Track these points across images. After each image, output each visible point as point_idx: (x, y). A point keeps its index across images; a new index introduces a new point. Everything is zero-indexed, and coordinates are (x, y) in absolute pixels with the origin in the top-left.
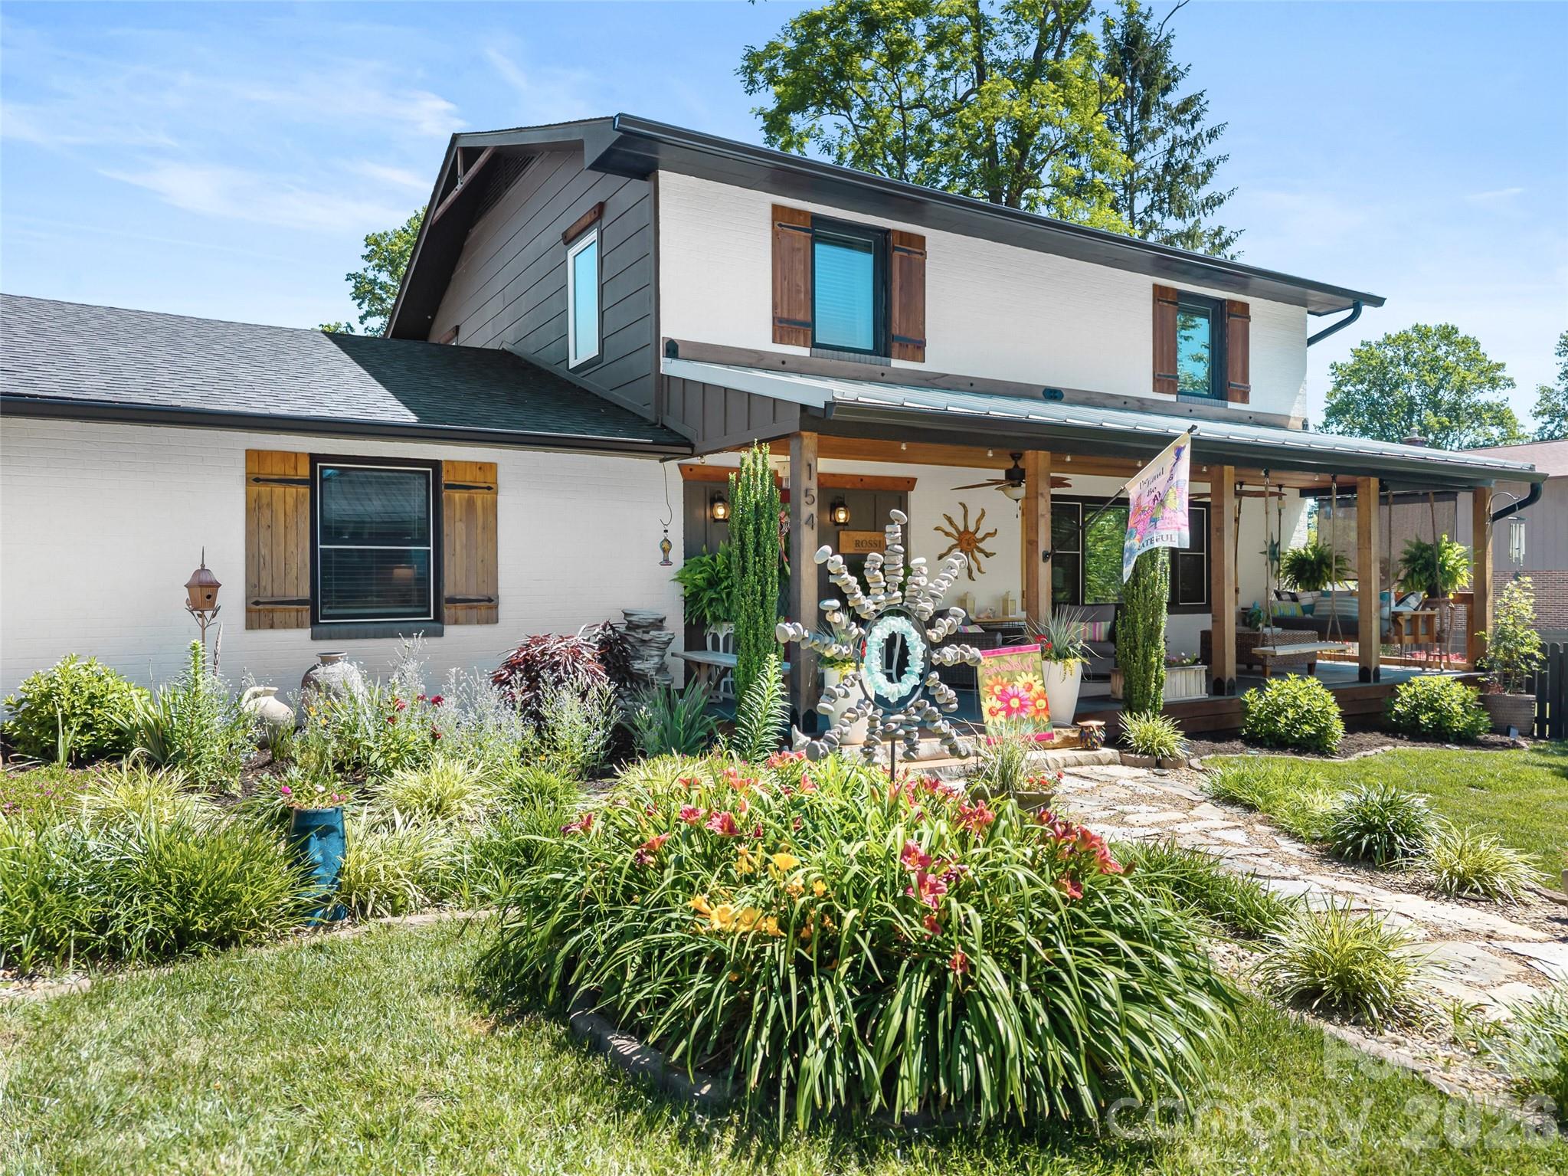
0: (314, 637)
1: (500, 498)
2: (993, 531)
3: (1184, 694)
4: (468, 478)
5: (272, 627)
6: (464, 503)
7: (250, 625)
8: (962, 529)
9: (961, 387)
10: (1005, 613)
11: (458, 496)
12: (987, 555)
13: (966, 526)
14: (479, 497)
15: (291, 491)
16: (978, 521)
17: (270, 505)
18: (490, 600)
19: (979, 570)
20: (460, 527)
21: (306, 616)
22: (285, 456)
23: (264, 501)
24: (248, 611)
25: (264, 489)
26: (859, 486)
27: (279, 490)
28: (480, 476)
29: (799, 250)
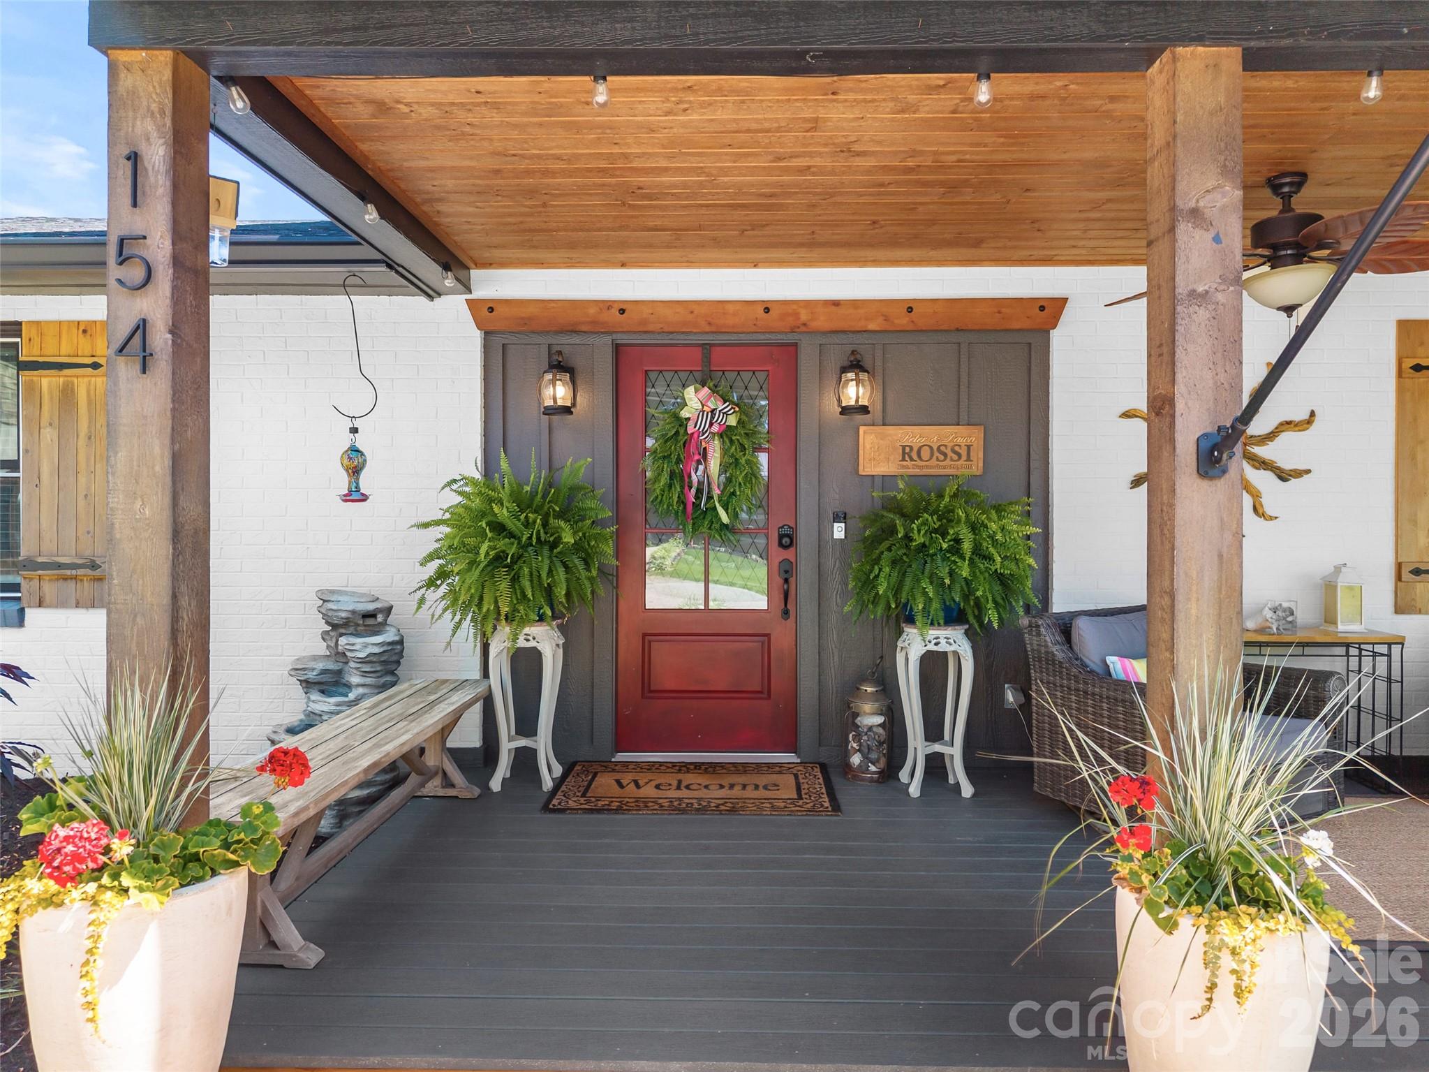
2: (1305, 415)
4: (63, 350)
6: (56, 394)
10: (1330, 617)
11: (46, 381)
12: (1283, 476)
14: (81, 382)
19: (1260, 511)
20: (50, 435)
26: (903, 321)
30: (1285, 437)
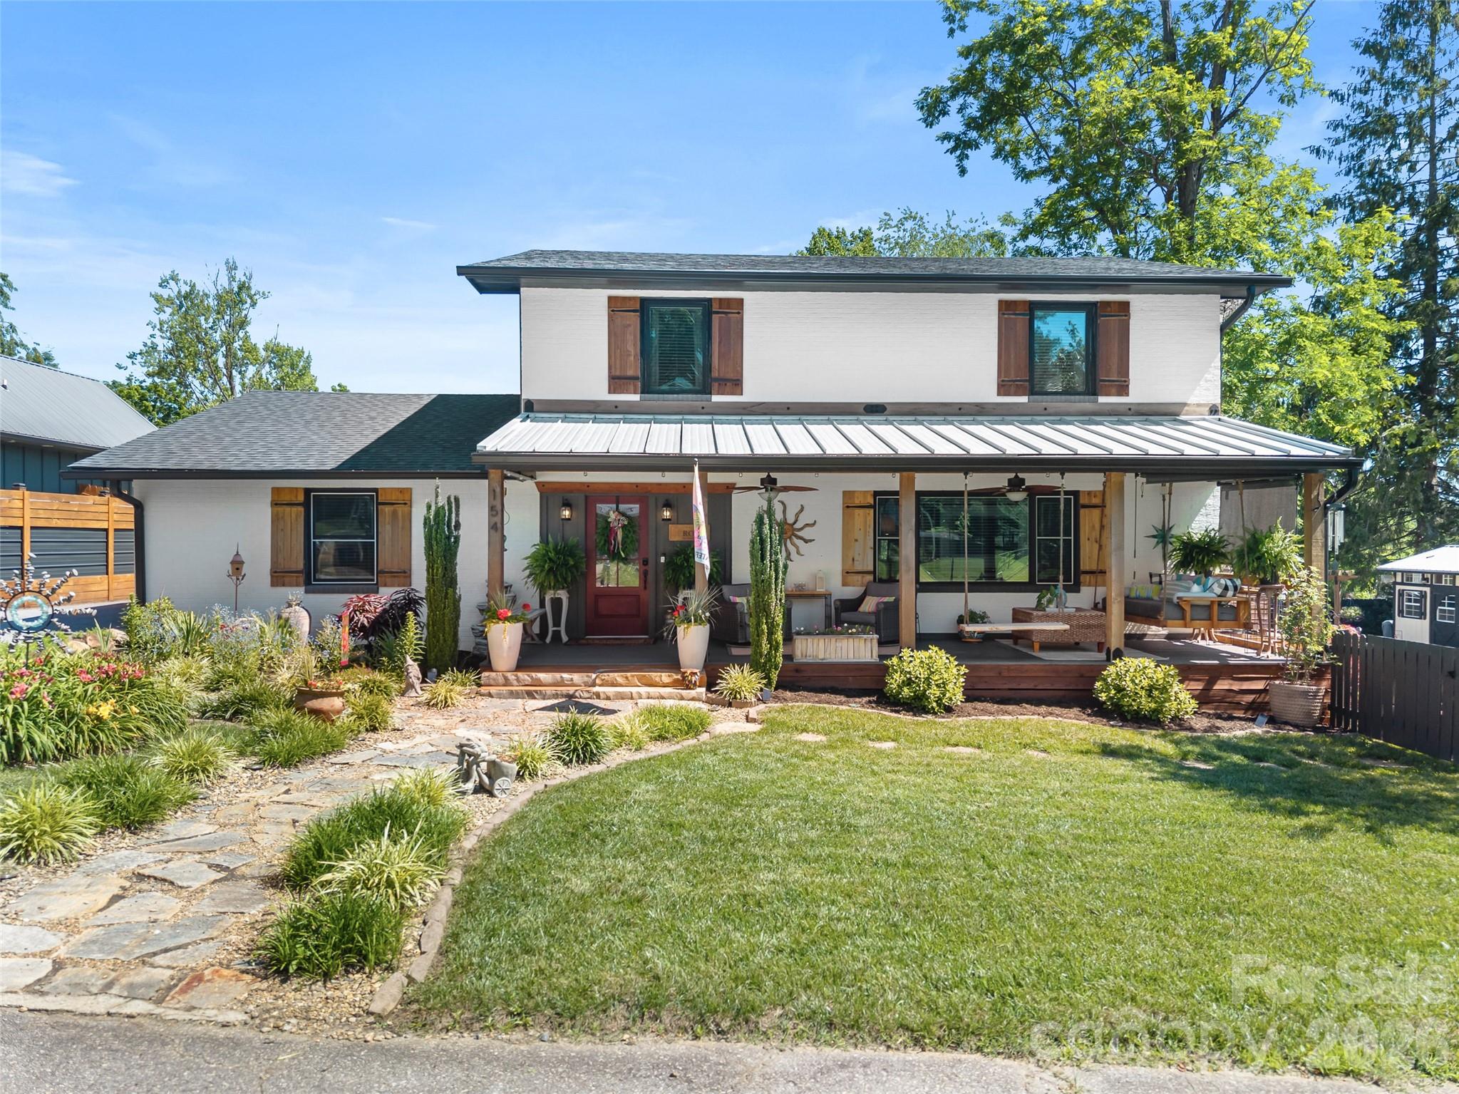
0: (306, 592)
1: (414, 510)
2: (812, 523)
3: (851, 655)
4: (393, 498)
5: (284, 585)
6: (392, 513)
7: (273, 584)
9: (777, 411)
11: (387, 509)
12: (806, 541)
13: (785, 518)
14: (400, 509)
15: (294, 509)
16: (797, 515)
17: (283, 517)
18: (405, 572)
19: (798, 553)
20: (388, 527)
21: (302, 580)
22: (291, 489)
23: (281, 515)
24: (272, 576)
25: (280, 509)
26: (682, 491)
27: (288, 509)
28: (401, 497)
29: (629, 325)
30: (807, 529)
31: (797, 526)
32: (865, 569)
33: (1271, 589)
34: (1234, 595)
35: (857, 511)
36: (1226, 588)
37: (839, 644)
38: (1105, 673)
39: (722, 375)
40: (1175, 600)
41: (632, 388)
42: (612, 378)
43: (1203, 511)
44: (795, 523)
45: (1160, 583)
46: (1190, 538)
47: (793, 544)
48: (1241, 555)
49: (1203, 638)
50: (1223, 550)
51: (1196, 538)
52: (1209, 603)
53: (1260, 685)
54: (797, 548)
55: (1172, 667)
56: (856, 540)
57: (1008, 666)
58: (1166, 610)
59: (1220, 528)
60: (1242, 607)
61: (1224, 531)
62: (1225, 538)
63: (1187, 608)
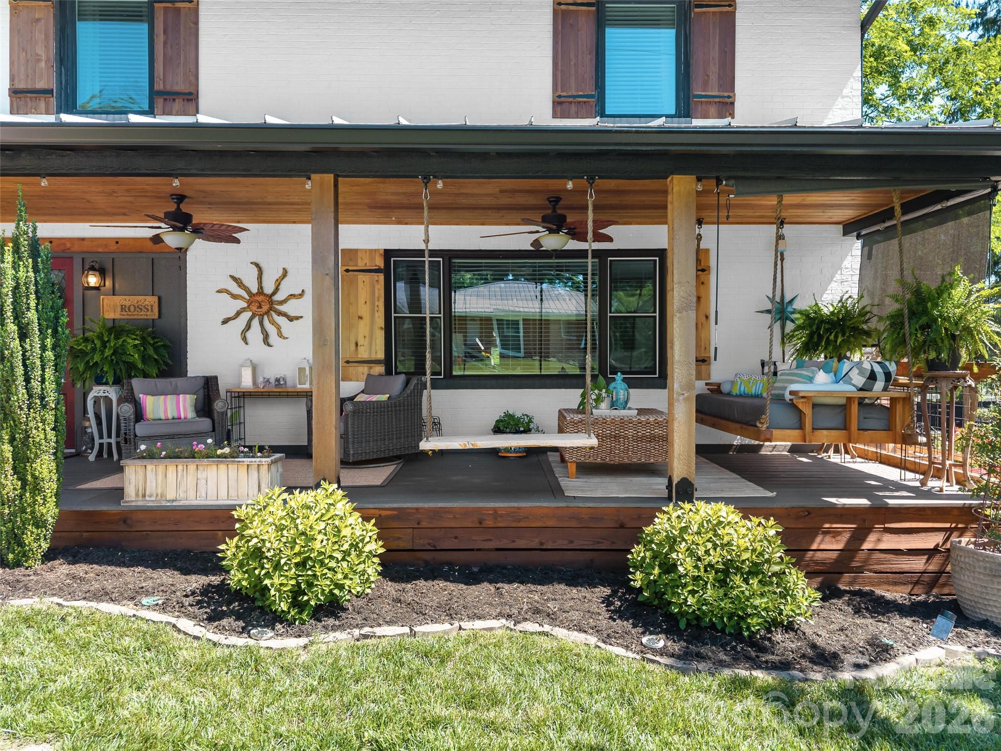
2: (300, 292)
8: (254, 290)
12: (291, 319)
13: (261, 287)
16: (279, 282)
19: (280, 335)
26: (114, 248)
29: (38, 20)
30: (293, 302)
31: (278, 297)
32: (374, 357)
33: (945, 377)
34: (885, 389)
35: (361, 277)
36: (872, 377)
37: (202, 475)
38: (648, 530)
39: (168, 88)
40: (788, 397)
41: (42, 105)
42: (15, 92)
43: (838, 277)
44: (274, 293)
45: (775, 374)
46: (818, 311)
47: (273, 323)
48: (896, 322)
49: (837, 451)
50: (865, 327)
51: (826, 311)
52: (843, 401)
53: (929, 542)
54: (279, 328)
55: (772, 522)
56: (360, 318)
57: (495, 510)
58: (773, 412)
59: (861, 297)
60: (899, 407)
61: (866, 301)
62: (868, 309)
63: (807, 410)
